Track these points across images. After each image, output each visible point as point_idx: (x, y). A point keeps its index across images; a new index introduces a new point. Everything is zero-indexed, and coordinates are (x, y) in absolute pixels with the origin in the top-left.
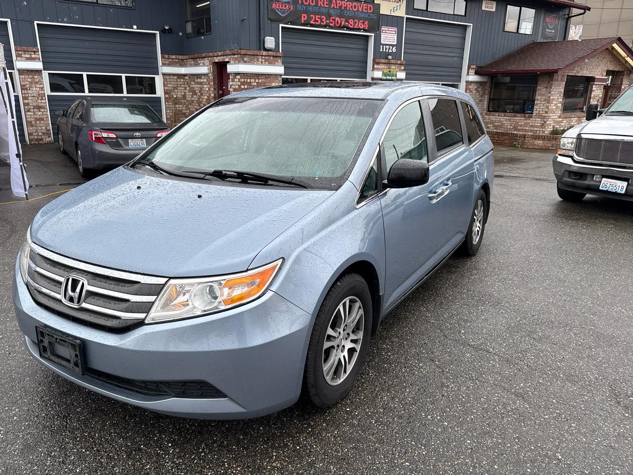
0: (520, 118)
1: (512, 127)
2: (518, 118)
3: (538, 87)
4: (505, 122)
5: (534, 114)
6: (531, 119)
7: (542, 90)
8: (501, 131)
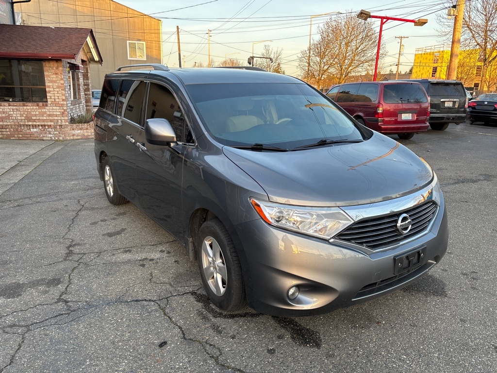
0: (32, 107)
1: (23, 118)
2: (28, 108)
3: (46, 73)
4: (12, 113)
5: (49, 103)
6: (47, 108)
7: (52, 76)
8: (9, 123)
